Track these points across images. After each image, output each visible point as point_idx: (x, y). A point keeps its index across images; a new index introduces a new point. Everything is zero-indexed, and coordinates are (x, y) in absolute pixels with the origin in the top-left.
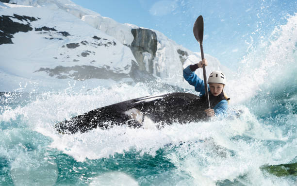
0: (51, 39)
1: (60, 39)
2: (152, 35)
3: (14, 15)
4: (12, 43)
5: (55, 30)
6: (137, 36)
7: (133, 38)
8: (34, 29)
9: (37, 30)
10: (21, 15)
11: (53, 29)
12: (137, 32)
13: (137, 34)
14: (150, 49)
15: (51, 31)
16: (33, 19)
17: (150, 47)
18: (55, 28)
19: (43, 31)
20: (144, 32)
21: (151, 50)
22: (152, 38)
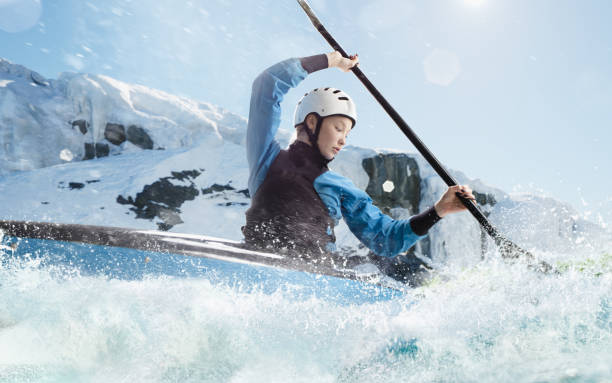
0: (229, 204)
1: (243, 204)
2: (408, 168)
3: (173, 173)
4: (182, 222)
5: (231, 188)
6: (376, 175)
7: (368, 178)
8: (201, 192)
9: (205, 192)
10: (180, 171)
11: (228, 188)
12: (375, 164)
13: (376, 170)
14: (406, 198)
15: (226, 191)
16: (195, 174)
17: (404, 194)
18: (231, 185)
19: (215, 193)
20: (391, 161)
21: (407, 202)
22: (409, 173)
